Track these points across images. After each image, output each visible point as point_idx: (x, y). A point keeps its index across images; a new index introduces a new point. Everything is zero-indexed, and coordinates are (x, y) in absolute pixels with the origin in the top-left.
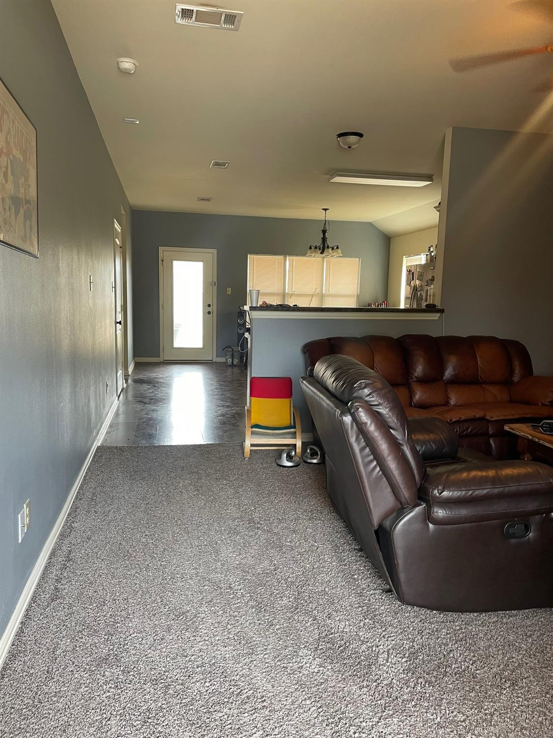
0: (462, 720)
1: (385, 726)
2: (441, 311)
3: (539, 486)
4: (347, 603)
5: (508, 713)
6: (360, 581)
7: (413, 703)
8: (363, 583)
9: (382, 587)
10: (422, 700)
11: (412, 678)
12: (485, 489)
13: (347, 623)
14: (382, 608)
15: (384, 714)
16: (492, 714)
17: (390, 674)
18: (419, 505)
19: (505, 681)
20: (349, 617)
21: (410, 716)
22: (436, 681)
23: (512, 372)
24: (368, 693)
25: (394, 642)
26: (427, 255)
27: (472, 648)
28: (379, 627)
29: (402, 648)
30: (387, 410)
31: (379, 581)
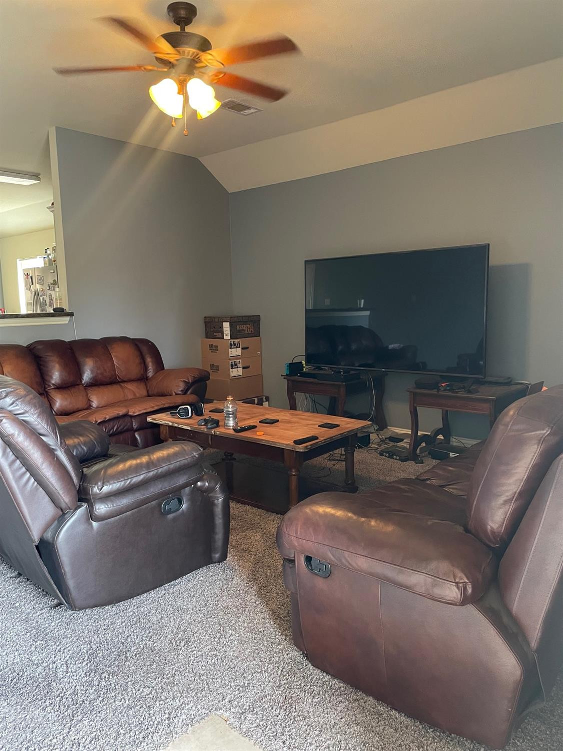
0: (148, 693)
1: (76, 732)
2: (71, 314)
3: (186, 461)
4: (12, 634)
5: (187, 669)
6: (23, 607)
7: (101, 699)
8: (27, 608)
9: (49, 604)
10: (109, 692)
11: (95, 676)
12: (141, 475)
13: (16, 654)
14: (53, 624)
15: (73, 722)
16: (174, 675)
17: (72, 683)
18: (80, 507)
19: (180, 642)
20: (17, 647)
21: (99, 712)
22: (118, 670)
23: (146, 368)
24: (52, 711)
25: (70, 652)
26: (44, 258)
27: (147, 626)
28: (52, 643)
29: (80, 654)
30: (35, 416)
31: (45, 600)
